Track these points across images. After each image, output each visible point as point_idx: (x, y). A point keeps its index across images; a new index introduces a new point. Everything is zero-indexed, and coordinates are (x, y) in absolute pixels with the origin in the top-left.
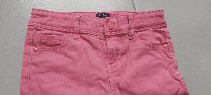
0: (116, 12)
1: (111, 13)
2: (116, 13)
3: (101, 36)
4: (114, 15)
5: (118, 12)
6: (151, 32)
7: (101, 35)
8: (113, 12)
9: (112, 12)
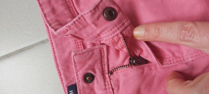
0: (60, 75)
1: (65, 85)
2: (63, 77)
3: (113, 89)
4: (66, 78)
5: (60, 72)
6: (82, 7)
7: (111, 90)
8: (62, 81)
9: (63, 84)
